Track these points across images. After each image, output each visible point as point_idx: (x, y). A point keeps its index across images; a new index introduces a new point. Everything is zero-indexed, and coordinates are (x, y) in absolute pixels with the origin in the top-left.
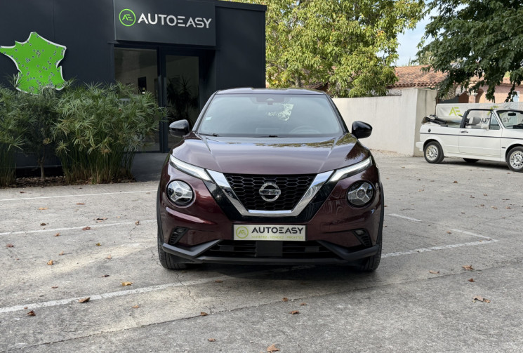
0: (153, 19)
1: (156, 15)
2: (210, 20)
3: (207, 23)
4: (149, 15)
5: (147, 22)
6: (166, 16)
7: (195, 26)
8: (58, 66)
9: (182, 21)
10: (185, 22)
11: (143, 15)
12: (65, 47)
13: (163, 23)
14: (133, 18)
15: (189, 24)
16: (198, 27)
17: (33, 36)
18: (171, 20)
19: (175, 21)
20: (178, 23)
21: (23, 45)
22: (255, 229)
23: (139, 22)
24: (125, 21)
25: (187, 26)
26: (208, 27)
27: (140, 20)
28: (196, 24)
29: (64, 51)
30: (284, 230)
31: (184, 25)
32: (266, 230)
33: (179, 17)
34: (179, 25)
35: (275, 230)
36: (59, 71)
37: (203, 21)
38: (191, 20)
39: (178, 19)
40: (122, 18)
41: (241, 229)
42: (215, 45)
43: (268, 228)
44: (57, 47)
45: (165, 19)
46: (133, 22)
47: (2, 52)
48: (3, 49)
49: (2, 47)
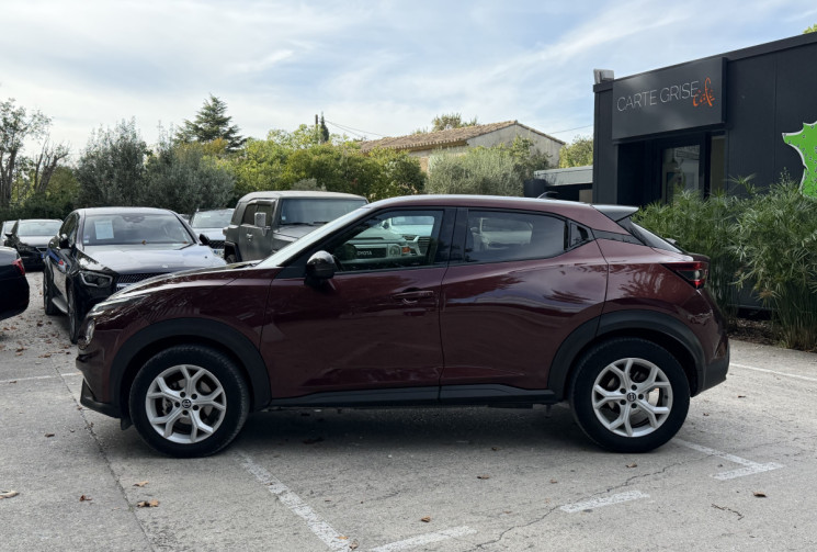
21: (812, 127)
47: (786, 142)
48: (788, 137)
49: (788, 134)
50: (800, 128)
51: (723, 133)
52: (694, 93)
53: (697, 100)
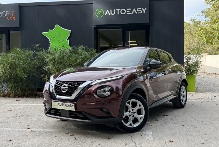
0: (113, 12)
1: (115, 10)
2: (146, 8)
3: (144, 10)
4: (111, 10)
5: (110, 14)
6: (120, 10)
7: (136, 13)
8: (67, 40)
9: (129, 11)
10: (131, 11)
11: (108, 11)
12: (70, 31)
13: (118, 14)
14: (102, 13)
15: (133, 12)
16: (138, 13)
17: (57, 26)
18: (123, 12)
19: (125, 11)
20: (126, 12)
21: (52, 31)
22: (58, 104)
23: (105, 14)
24: (98, 15)
25: (132, 13)
26: (144, 12)
27: (106, 13)
28: (137, 12)
29: (70, 33)
30: (68, 105)
31: (130, 13)
32: (62, 104)
33: (127, 9)
34: (127, 14)
35: (65, 105)
36: (67, 42)
37: (142, 10)
38: (134, 10)
39: (126, 10)
40: (97, 14)
41: (54, 103)
42: (149, 22)
43: (63, 104)
44: (67, 31)
45: (120, 11)
46: (102, 15)
47: (44, 35)
48: (44, 33)
49: (44, 32)
50: (48, 31)
51: (19, 30)
52: (8, 15)
53: (9, 17)
